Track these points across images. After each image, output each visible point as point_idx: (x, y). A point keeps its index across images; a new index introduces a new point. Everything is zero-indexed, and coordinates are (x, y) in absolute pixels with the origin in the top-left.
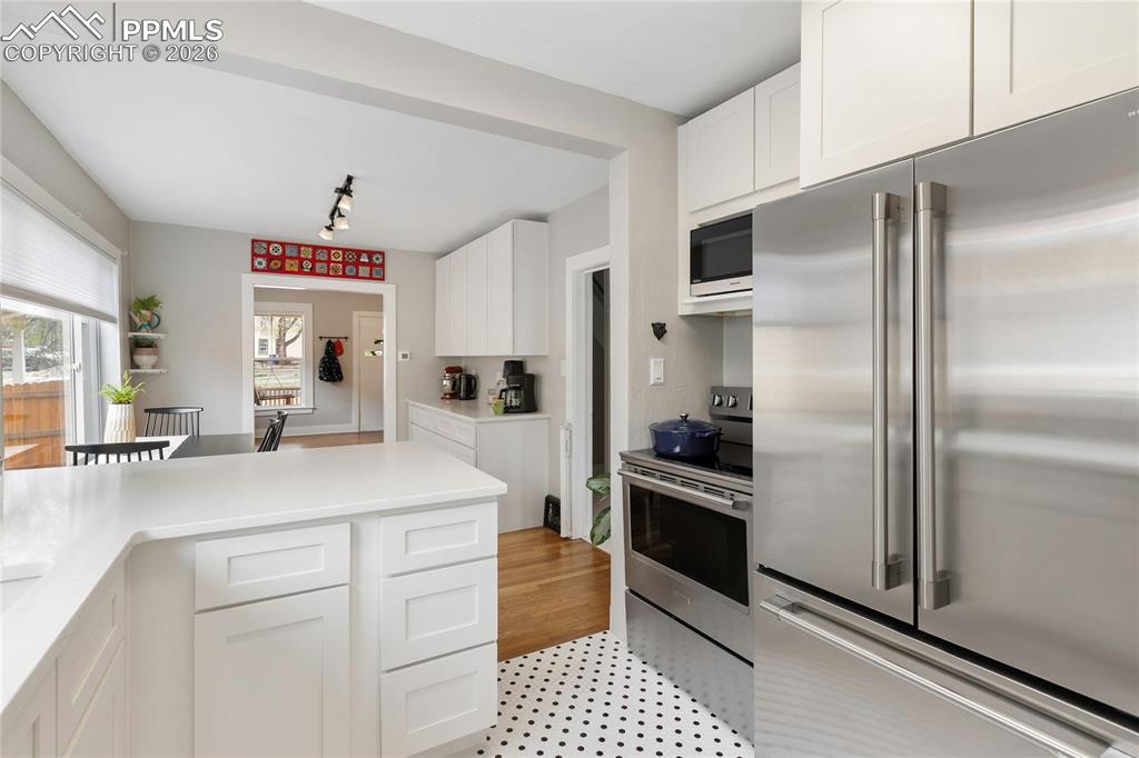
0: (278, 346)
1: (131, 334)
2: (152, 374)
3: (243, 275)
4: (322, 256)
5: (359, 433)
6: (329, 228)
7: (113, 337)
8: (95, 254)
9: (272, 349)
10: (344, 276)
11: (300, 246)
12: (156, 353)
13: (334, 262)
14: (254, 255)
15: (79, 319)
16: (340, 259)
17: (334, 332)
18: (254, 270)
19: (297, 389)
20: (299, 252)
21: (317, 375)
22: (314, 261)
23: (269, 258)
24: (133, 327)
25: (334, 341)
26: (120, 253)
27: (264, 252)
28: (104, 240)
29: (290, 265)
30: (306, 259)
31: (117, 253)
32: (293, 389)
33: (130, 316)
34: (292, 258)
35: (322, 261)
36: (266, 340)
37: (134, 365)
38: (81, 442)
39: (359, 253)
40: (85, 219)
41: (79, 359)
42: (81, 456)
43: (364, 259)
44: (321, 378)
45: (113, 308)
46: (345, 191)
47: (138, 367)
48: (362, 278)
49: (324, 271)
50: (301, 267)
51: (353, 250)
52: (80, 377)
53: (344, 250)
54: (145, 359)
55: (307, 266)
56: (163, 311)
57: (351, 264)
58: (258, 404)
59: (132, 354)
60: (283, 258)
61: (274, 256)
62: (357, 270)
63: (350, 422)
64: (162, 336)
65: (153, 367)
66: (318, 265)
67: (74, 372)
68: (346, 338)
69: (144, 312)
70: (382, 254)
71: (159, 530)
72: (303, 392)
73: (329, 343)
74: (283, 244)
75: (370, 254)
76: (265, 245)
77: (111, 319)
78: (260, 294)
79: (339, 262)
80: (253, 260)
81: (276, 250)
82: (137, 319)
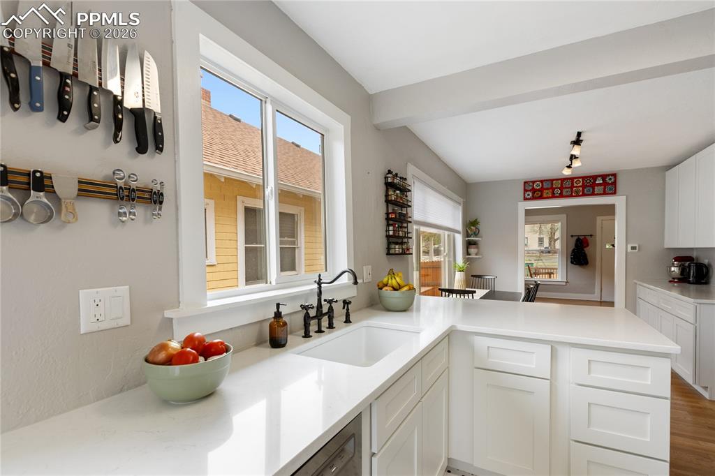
0: (550, 241)
1: (467, 239)
2: (476, 258)
3: (519, 203)
4: (568, 184)
5: (601, 302)
6: (569, 167)
7: (459, 240)
8: (452, 203)
9: (546, 244)
10: (584, 195)
11: (552, 180)
12: (478, 248)
13: (576, 187)
14: (525, 191)
15: (447, 233)
16: (581, 184)
17: (581, 232)
18: (525, 199)
19: (556, 269)
20: (552, 184)
21: (569, 260)
22: (561, 188)
23: (534, 191)
24: (468, 235)
25: (581, 238)
26: (462, 200)
27: (530, 188)
28: (456, 196)
29: (547, 193)
30: (556, 188)
31: (461, 200)
32: (553, 269)
33: (467, 231)
34: (547, 189)
35: (568, 188)
36: (542, 238)
37: (468, 254)
38: (447, 287)
39: (595, 177)
40: (448, 188)
41: (446, 251)
42: (444, 293)
43: (599, 181)
44: (572, 262)
45: (459, 227)
46: (577, 142)
47: (470, 255)
48: (597, 194)
49: (569, 193)
50: (553, 193)
51: (590, 177)
52: (447, 259)
53: (583, 178)
54: (473, 251)
55: (557, 192)
56: (481, 227)
57: (588, 186)
58: (531, 277)
59: (468, 248)
60: (541, 190)
61: (537, 189)
62: (594, 189)
63: (594, 293)
64: (480, 239)
65: (476, 255)
66: (565, 190)
67: (445, 257)
68: (591, 235)
69: (472, 228)
70: (614, 175)
71: (462, 327)
72: (559, 271)
73: (578, 240)
74: (542, 181)
75: (604, 177)
76: (531, 184)
77: (458, 232)
78: (528, 213)
79: (579, 186)
80: (524, 194)
81: (538, 185)
82: (469, 231)
